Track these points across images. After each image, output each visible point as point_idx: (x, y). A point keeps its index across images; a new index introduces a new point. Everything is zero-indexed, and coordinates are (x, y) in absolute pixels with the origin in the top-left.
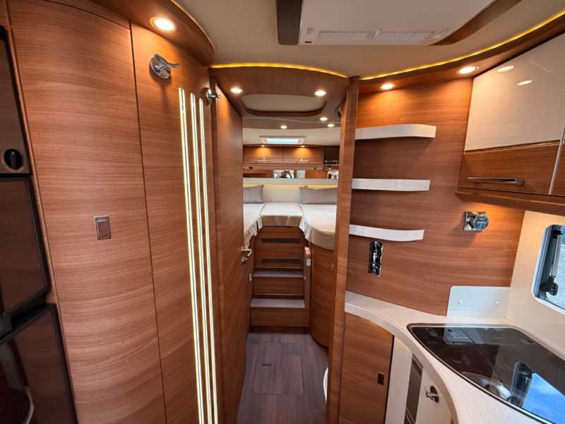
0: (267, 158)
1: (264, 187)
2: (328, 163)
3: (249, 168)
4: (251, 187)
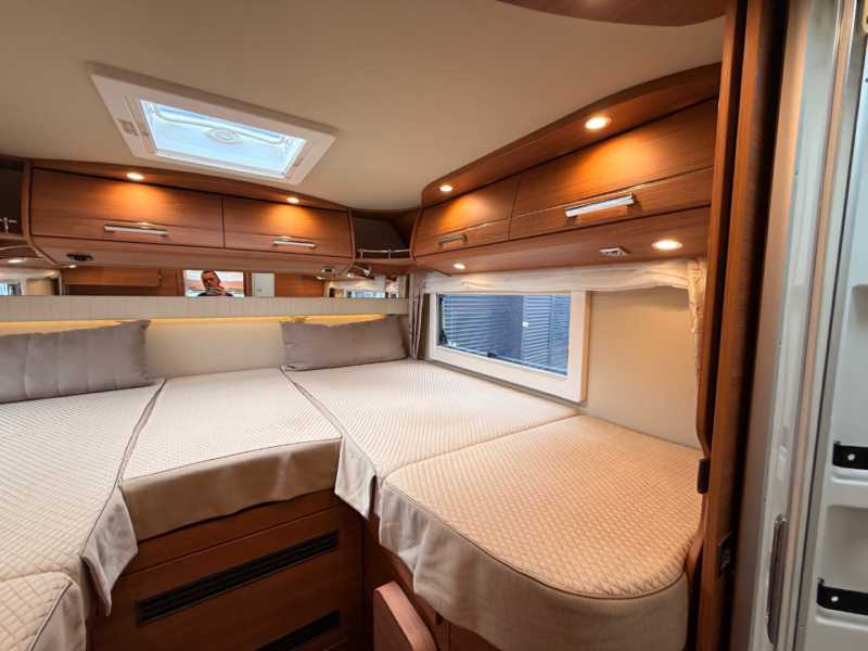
0: (156, 225)
1: (150, 327)
2: (366, 255)
3: (69, 255)
4: (84, 332)
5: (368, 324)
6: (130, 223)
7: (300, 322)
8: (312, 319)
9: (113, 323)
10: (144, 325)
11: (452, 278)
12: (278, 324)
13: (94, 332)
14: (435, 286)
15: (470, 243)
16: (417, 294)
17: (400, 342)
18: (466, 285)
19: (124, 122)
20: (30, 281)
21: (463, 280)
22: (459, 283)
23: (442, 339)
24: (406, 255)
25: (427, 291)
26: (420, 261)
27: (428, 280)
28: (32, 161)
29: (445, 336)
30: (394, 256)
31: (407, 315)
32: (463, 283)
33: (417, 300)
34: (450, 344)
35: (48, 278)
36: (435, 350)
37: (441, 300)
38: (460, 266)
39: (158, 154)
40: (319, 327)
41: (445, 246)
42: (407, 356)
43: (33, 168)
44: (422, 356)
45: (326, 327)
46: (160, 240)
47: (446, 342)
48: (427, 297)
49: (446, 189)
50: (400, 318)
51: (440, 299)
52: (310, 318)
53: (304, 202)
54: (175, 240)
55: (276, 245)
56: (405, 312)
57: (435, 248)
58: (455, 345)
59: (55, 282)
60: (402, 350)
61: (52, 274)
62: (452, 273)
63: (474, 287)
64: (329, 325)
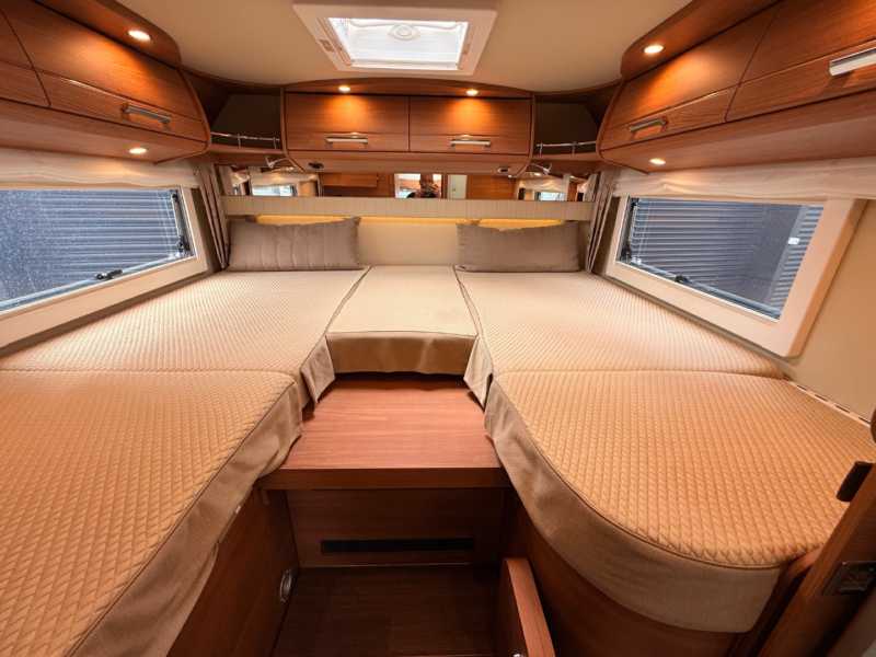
1: (362, 224)
2: (547, 151)
3: (310, 164)
4: (322, 225)
5: (542, 229)
6: (344, 134)
7: (475, 224)
8: (485, 223)
9: (339, 219)
10: (357, 221)
11: (651, 176)
12: (455, 226)
13: (328, 224)
14: (628, 187)
15: (670, 129)
16: (604, 196)
17: (574, 253)
18: (665, 187)
19: (324, 42)
20: (302, 183)
21: (664, 180)
22: (657, 183)
23: (626, 253)
24: (591, 149)
25: (616, 194)
26: (608, 156)
27: (620, 180)
28: (285, 86)
29: (629, 250)
30: (579, 150)
31: (589, 222)
32: (662, 184)
33: (602, 205)
34: (634, 260)
35: (311, 181)
36: (614, 266)
37: (633, 205)
38: (657, 162)
39: (354, 65)
40: (491, 231)
41: (639, 135)
42: (581, 268)
43: (285, 92)
44: (597, 269)
45: (497, 230)
46: (362, 147)
47: (630, 257)
48: (616, 201)
49: (653, 50)
50: (578, 226)
51: (633, 202)
52: (484, 221)
53: (484, 93)
54: (374, 147)
55: (453, 145)
56: (588, 219)
57: (626, 138)
58: (639, 262)
59: (315, 183)
60: (576, 261)
61: (313, 177)
62: (648, 171)
63: (674, 189)
64: (502, 229)
